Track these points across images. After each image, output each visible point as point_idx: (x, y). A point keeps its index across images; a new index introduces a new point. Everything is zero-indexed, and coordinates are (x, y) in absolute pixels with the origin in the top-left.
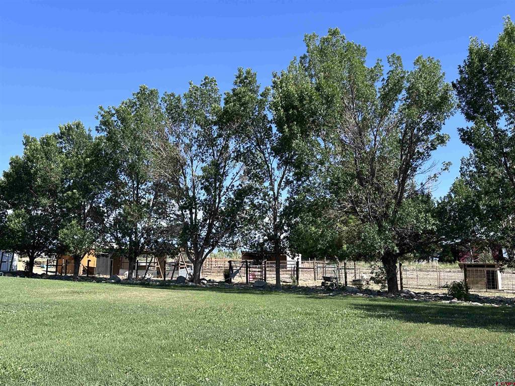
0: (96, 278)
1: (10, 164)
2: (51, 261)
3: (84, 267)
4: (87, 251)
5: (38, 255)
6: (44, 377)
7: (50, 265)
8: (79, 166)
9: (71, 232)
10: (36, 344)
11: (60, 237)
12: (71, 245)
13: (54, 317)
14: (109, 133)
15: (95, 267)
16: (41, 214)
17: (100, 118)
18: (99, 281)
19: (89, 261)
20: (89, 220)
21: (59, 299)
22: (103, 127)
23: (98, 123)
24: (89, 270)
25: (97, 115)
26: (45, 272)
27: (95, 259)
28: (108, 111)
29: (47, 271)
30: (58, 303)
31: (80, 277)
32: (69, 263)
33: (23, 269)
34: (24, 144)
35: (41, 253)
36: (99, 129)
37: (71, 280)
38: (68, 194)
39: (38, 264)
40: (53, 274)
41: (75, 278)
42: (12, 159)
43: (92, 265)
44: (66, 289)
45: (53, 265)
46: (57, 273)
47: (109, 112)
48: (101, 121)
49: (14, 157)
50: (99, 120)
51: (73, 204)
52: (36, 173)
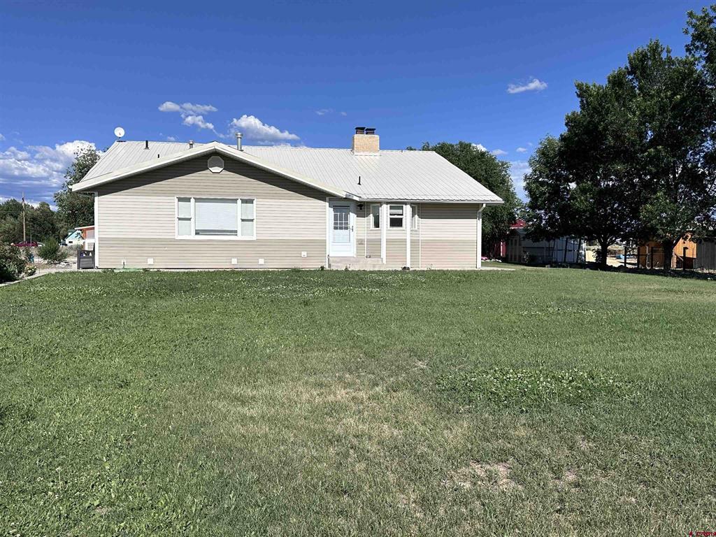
0: (698, 273)
1: (567, 124)
2: (630, 249)
3: (677, 257)
4: (682, 235)
5: (612, 242)
6: (645, 397)
7: (629, 255)
8: (663, 110)
9: (657, 208)
10: (627, 354)
11: (642, 217)
12: (658, 227)
13: (645, 322)
14: (707, 50)
15: (695, 257)
16: (613, 185)
17: (692, 31)
18: (704, 277)
19: (685, 249)
20: (682, 188)
21: (648, 298)
22: (698, 44)
23: (688, 40)
24: (686, 262)
25: (686, 26)
26: (623, 264)
27: (694, 245)
28: (703, 15)
29: (625, 263)
30: (649, 304)
31: (673, 271)
32: (656, 251)
33: (593, 260)
34: (579, 96)
35: (616, 238)
36: (691, 48)
37: (662, 275)
38: (649, 154)
39: (611, 253)
40: (634, 267)
41: (666, 272)
42: (568, 117)
43: (689, 254)
44: (657, 287)
45: (634, 255)
46: (640, 266)
47: (704, 18)
48: (693, 35)
49: (569, 115)
50: (689, 35)
51: (657, 166)
52: (605, 129)
